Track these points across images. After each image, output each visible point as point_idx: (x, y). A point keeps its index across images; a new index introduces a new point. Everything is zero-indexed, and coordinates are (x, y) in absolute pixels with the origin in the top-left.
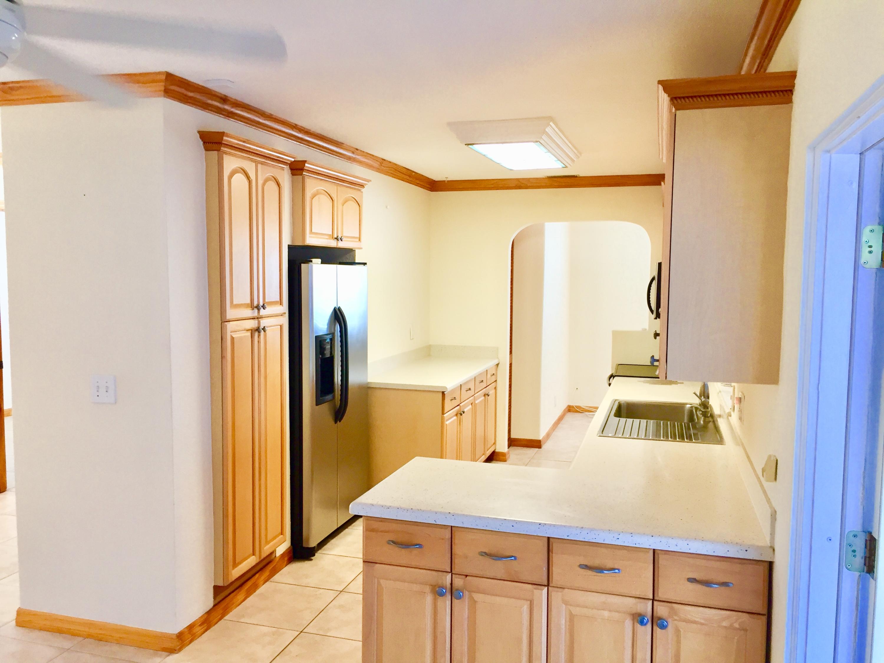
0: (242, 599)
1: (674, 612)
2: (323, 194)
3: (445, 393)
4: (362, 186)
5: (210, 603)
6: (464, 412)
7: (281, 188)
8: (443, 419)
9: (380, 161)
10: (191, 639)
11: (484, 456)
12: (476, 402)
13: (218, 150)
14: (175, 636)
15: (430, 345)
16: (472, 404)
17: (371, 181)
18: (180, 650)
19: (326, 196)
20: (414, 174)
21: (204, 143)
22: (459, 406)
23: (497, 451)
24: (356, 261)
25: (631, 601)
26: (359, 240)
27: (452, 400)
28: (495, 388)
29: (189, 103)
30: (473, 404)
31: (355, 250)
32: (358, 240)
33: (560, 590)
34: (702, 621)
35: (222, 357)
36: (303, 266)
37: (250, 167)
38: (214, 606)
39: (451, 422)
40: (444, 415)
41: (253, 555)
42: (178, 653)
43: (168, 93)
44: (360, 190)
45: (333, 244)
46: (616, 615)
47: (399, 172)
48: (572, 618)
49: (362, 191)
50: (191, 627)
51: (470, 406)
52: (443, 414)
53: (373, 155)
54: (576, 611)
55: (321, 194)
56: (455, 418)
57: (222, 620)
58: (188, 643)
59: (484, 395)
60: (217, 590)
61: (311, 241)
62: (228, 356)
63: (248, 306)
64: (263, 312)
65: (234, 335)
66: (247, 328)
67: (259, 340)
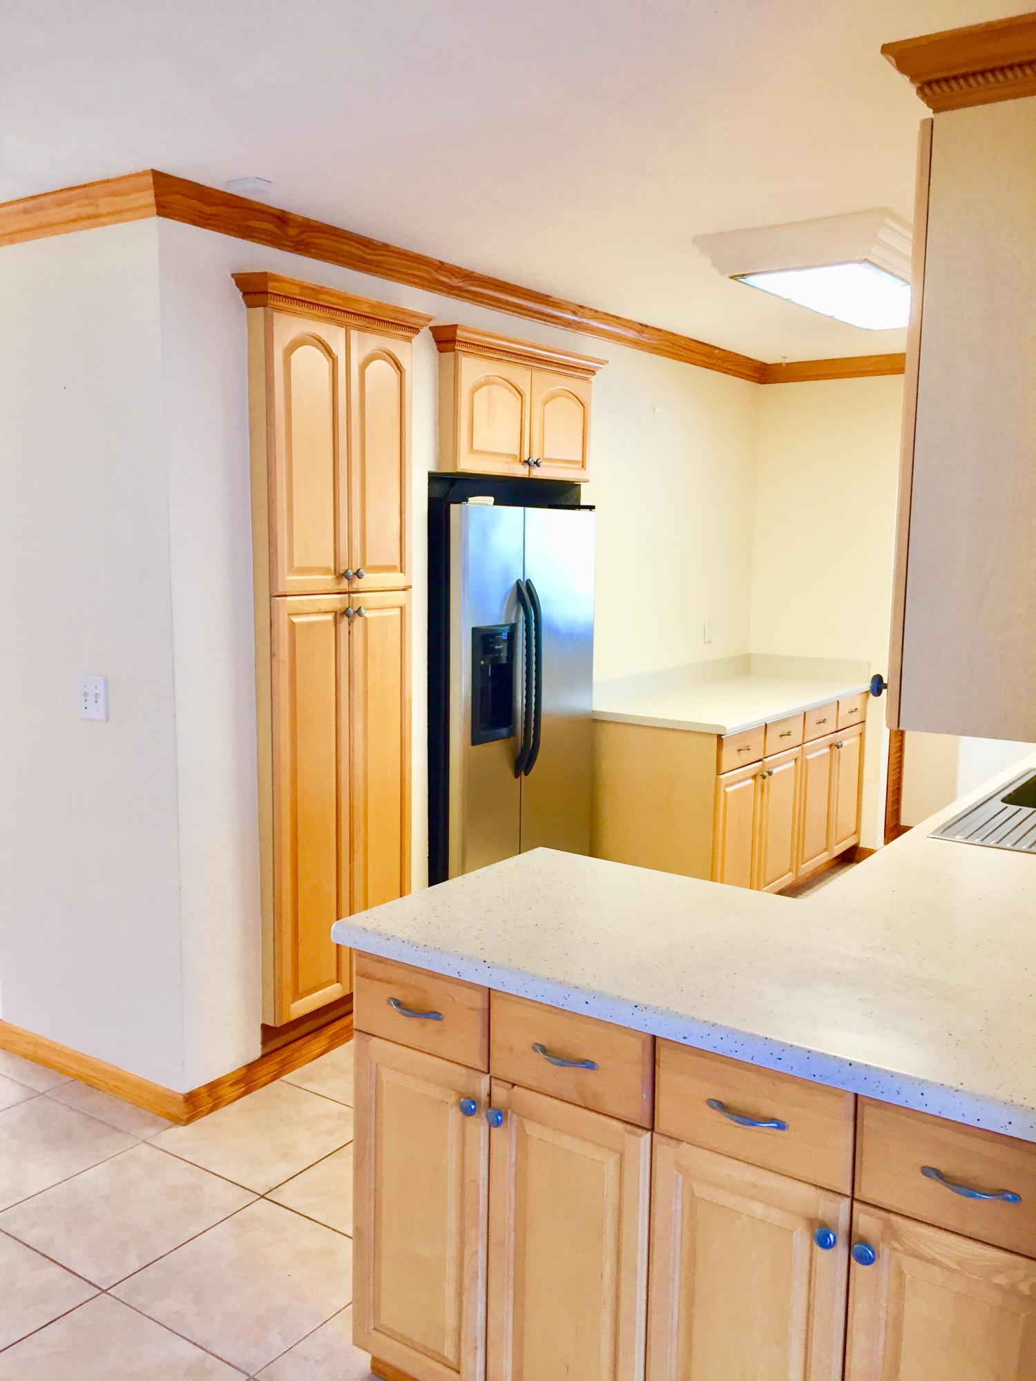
0: (318, 1051)
1: (891, 1233)
2: (498, 384)
3: (723, 737)
4: (593, 372)
5: (256, 1051)
6: (770, 773)
7: (403, 373)
8: (717, 782)
9: (638, 329)
10: (212, 1104)
11: (826, 852)
12: (809, 757)
13: (265, 305)
14: (182, 1097)
15: (750, 654)
16: (796, 760)
17: (607, 362)
18: (189, 1121)
19: (508, 389)
20: (717, 351)
21: (245, 294)
22: (761, 762)
23: (861, 845)
24: (583, 503)
25: (809, 1192)
26: (583, 467)
27: (740, 750)
28: (861, 734)
29: (210, 225)
30: (799, 762)
31: (580, 485)
32: (580, 466)
33: (673, 1143)
34: (951, 1265)
35: (271, 654)
36: (453, 507)
37: (334, 335)
38: (263, 1056)
39: (736, 790)
40: (721, 776)
41: (338, 982)
42: (185, 1125)
43: (163, 210)
44: (586, 379)
45: (521, 471)
46: (776, 1216)
47: (684, 348)
48: (693, 1202)
49: (591, 380)
50: (213, 1086)
51: (792, 764)
52: (719, 773)
53: (618, 318)
54: (702, 1191)
55: (493, 383)
56: (751, 781)
57: (278, 1081)
58: (206, 1112)
59: (831, 746)
60: (268, 1032)
61: (469, 464)
62: (283, 653)
63: (327, 571)
64: (359, 584)
65: (296, 620)
66: (324, 608)
67: (351, 630)
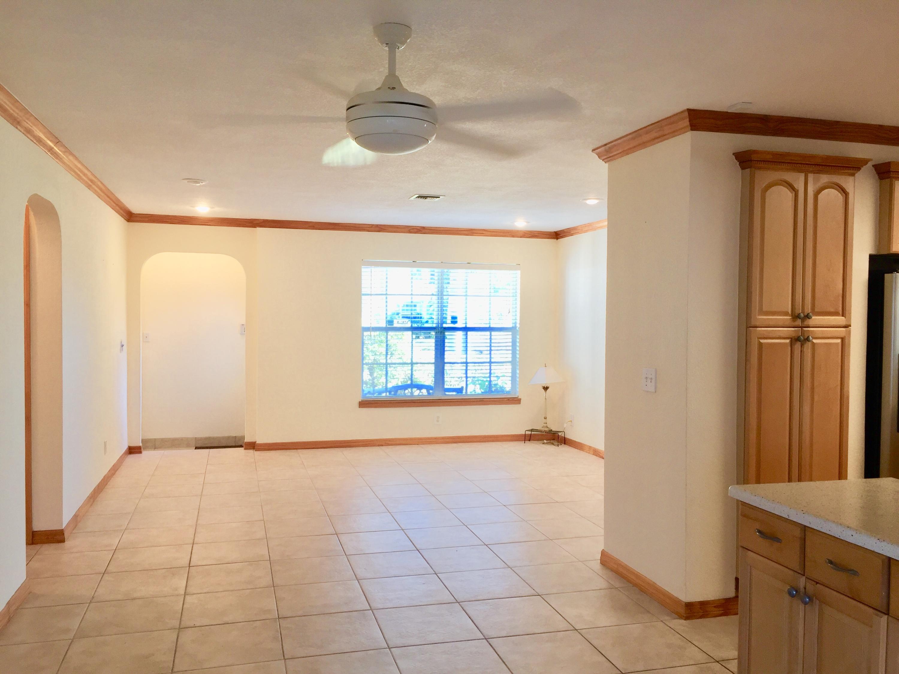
7: (848, 194)
10: (702, 614)
13: (751, 167)
18: (688, 618)
21: (740, 163)
29: (721, 130)
36: (887, 276)
37: (797, 178)
38: (736, 597)
42: (685, 620)
43: (694, 127)
58: (698, 617)
62: (754, 359)
63: (786, 314)
64: (811, 322)
65: (762, 341)
66: (782, 335)
67: (802, 350)
